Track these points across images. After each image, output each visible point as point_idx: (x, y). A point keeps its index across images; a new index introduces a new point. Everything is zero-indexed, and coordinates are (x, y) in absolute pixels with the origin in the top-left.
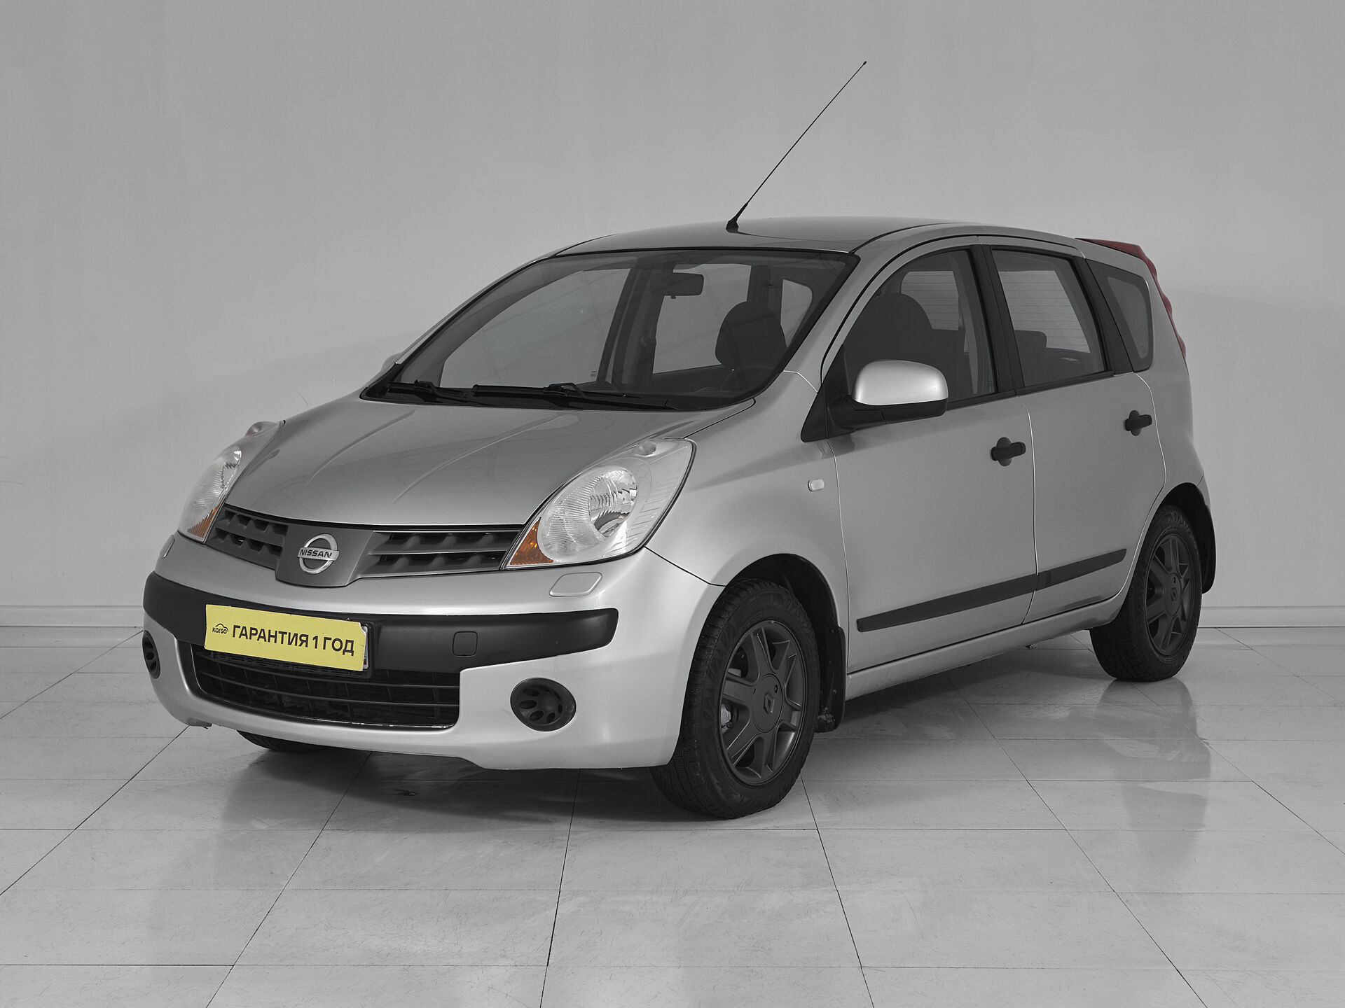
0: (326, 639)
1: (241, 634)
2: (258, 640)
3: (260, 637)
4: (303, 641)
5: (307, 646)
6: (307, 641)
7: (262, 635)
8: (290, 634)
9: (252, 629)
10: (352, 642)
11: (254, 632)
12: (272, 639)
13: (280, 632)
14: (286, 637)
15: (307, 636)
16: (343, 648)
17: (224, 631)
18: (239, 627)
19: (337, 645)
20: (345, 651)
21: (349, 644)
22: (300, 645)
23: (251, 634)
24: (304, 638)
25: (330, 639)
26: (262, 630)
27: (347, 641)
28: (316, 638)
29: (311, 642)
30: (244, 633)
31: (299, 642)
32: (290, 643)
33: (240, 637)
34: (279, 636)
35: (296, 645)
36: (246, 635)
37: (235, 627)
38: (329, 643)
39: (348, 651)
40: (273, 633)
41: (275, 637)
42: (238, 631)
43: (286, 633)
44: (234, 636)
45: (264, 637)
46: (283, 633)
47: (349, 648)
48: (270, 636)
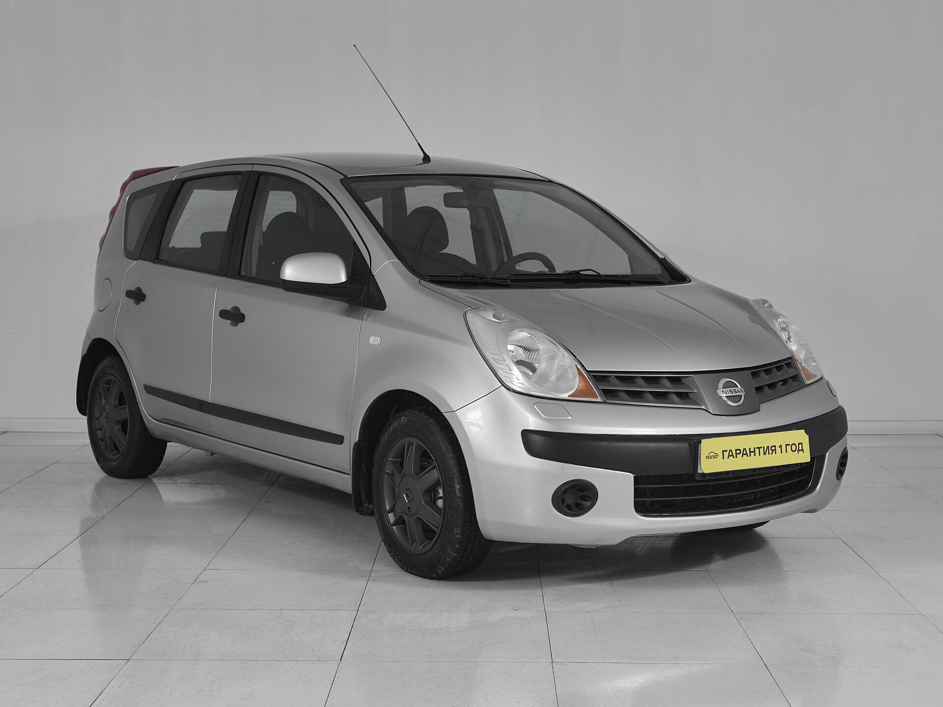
0: (786, 445)
1: (729, 456)
2: (742, 457)
3: (743, 454)
4: (773, 450)
5: (776, 453)
6: (775, 450)
7: (745, 453)
8: (764, 447)
9: (736, 450)
10: (802, 443)
11: (738, 452)
12: (752, 454)
13: (757, 448)
14: (762, 450)
15: (775, 446)
16: (797, 449)
17: (716, 456)
18: (726, 451)
19: (794, 447)
20: (799, 450)
21: (800, 445)
22: (772, 454)
23: (736, 454)
24: (773, 448)
25: (789, 445)
26: (745, 449)
27: (799, 444)
28: (781, 446)
29: (778, 450)
30: (731, 454)
31: (771, 452)
32: (765, 454)
33: (728, 458)
34: (757, 450)
35: (769, 454)
36: (733, 455)
37: (723, 451)
38: (789, 447)
39: (801, 450)
40: (752, 450)
41: (754, 452)
42: (726, 454)
43: (761, 448)
44: (723, 458)
45: (746, 454)
46: (759, 448)
47: (800, 449)
48: (750, 452)
